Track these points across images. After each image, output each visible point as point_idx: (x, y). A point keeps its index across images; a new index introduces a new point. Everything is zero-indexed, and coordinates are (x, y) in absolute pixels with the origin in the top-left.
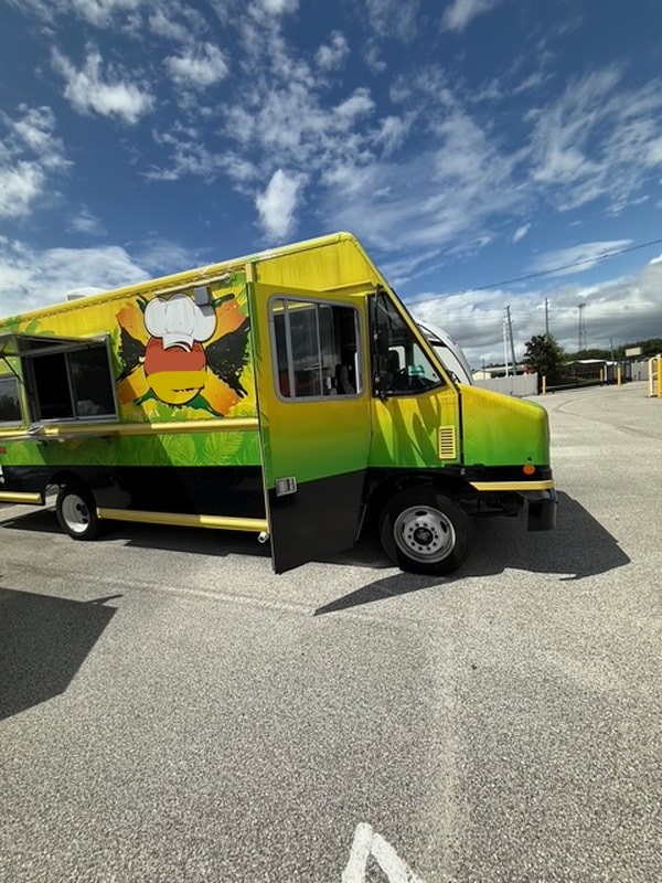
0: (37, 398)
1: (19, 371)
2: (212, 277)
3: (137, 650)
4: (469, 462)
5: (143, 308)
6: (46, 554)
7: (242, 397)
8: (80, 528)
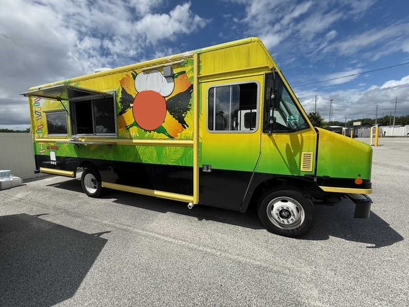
0: (76, 123)
1: (68, 109)
2: (174, 61)
3: (121, 271)
4: (320, 174)
5: (134, 77)
6: (73, 204)
7: (185, 128)
8: (93, 191)
